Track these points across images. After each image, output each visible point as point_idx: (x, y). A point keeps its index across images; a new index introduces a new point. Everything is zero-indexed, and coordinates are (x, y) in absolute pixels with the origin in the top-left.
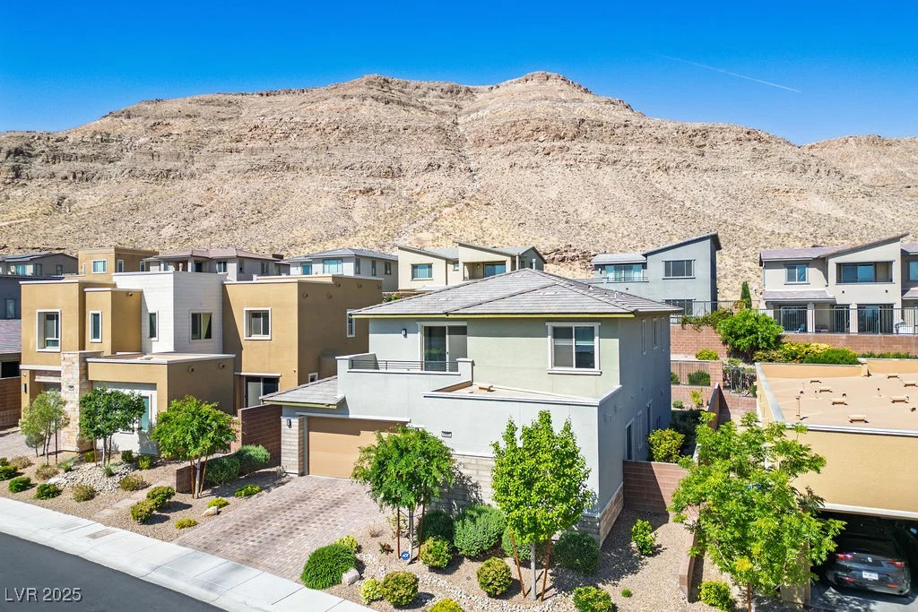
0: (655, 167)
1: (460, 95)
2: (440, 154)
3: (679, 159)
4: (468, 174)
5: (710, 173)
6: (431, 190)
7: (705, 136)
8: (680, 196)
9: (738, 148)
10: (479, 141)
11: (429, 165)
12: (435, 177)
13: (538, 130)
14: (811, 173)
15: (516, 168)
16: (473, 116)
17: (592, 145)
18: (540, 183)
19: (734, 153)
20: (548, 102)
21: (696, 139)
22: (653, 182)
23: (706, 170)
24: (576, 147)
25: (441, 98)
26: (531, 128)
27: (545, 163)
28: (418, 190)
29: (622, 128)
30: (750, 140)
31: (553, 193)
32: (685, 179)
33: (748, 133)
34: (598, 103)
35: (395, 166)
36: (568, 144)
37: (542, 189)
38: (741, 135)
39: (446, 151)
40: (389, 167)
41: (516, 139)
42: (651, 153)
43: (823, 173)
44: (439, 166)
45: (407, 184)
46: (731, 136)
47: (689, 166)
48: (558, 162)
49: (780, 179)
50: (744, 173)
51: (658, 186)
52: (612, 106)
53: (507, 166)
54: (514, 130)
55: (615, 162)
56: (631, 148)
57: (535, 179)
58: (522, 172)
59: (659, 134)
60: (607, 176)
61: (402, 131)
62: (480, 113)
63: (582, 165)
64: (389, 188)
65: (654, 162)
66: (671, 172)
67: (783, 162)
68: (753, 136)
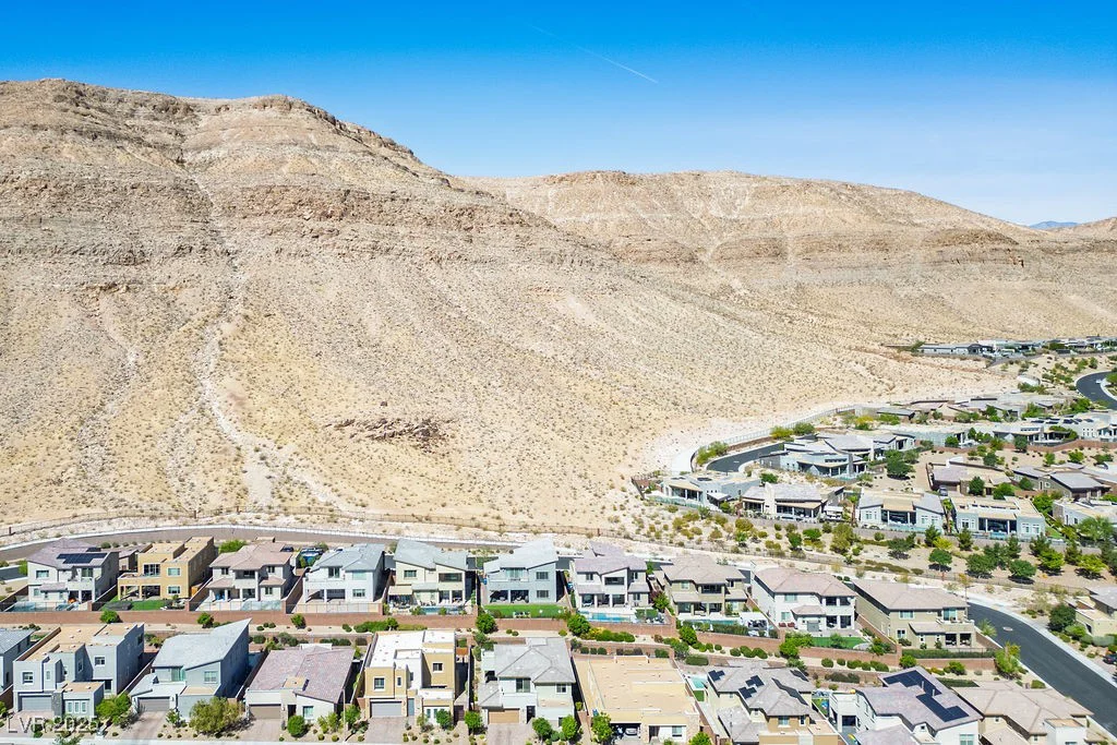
0: (428, 257)
1: (177, 115)
2: (188, 230)
3: (450, 249)
4: (226, 258)
5: (479, 265)
6: (189, 285)
7: (471, 216)
8: (455, 297)
9: (502, 232)
10: (229, 210)
11: (179, 248)
12: (191, 264)
13: (299, 203)
14: (567, 264)
15: (284, 255)
16: (205, 154)
17: (363, 227)
18: (315, 279)
19: (500, 240)
20: (297, 148)
21: (464, 218)
22: (428, 276)
23: (476, 262)
24: (347, 228)
25: (156, 119)
26: (292, 200)
27: (315, 251)
28: (171, 284)
29: (389, 203)
30: (513, 223)
31: (330, 293)
32: (457, 274)
33: (511, 215)
34: (355, 153)
35: (137, 249)
36: (337, 225)
37: (318, 287)
38: (505, 218)
39: (194, 225)
40: (131, 251)
41: (276, 213)
42: (423, 241)
43: (576, 265)
44: (191, 249)
45: (159, 273)
46: (495, 217)
47: (460, 257)
48: (329, 250)
49: (540, 274)
50: (511, 265)
51: (433, 282)
52: (370, 158)
53: (272, 250)
54: (270, 198)
55: (388, 250)
56: (401, 230)
57: (308, 273)
58: (291, 261)
59: (427, 211)
60: (382, 268)
61: (130, 191)
62: (214, 152)
63: (355, 254)
64: (135, 281)
65: (427, 251)
66: (443, 265)
67: (543, 252)
68: (515, 219)
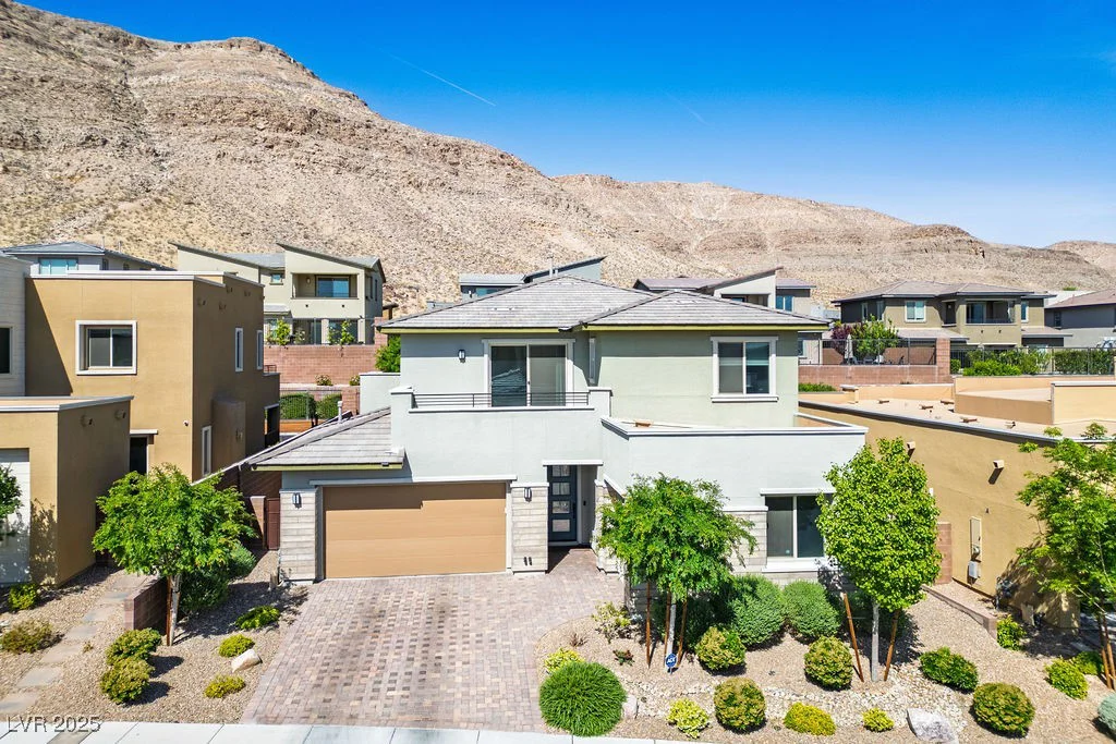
0: (405, 181)
1: (128, 47)
2: (105, 124)
3: (432, 176)
4: (152, 159)
5: (466, 196)
6: (94, 174)
7: (458, 152)
8: (436, 218)
9: (492, 171)
10: (167, 116)
11: (88, 138)
12: (100, 156)
13: (254, 113)
14: (562, 208)
15: (227, 160)
16: (153, 79)
17: (328, 144)
18: (262, 183)
19: (489, 177)
20: (263, 79)
21: (449, 155)
22: (405, 197)
23: (461, 192)
24: (308, 143)
25: (99, 46)
26: (245, 110)
27: (267, 159)
28: (70, 172)
29: (363, 129)
30: (503, 164)
31: (281, 198)
32: (439, 200)
33: (502, 156)
34: (330, 92)
35: (29, 133)
36: (298, 138)
37: (265, 191)
38: (495, 158)
39: (115, 122)
40: (18, 133)
41: (223, 121)
42: (400, 165)
43: (572, 209)
44: (105, 142)
45: (52, 162)
46: (485, 157)
47: (443, 184)
48: (285, 160)
49: (535, 211)
50: (501, 199)
51: (409, 203)
52: (347, 99)
53: (213, 154)
54: (219, 108)
55: (358, 168)
56: (376, 154)
57: (255, 177)
58: (235, 165)
59: (408, 142)
60: (349, 185)
61: (37, 83)
62: (164, 78)
63: (317, 167)
64: (18, 163)
65: (404, 175)
66: (424, 190)
67: (536, 193)
68: (506, 161)
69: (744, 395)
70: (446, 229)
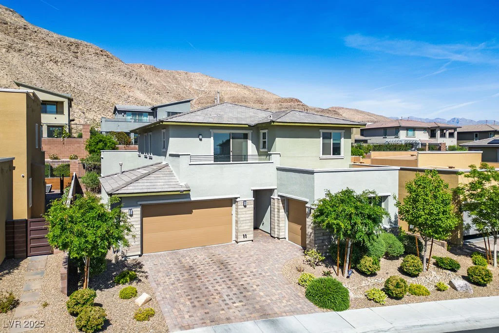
0: (48, 59)
3: (63, 57)
5: (83, 69)
7: (77, 47)
8: (67, 79)
9: (97, 58)
14: (133, 79)
19: (95, 61)
21: (73, 48)
22: (48, 68)
23: (80, 67)
29: (22, 30)
30: (103, 55)
32: (68, 70)
33: (101, 51)
38: (98, 52)
42: (45, 51)
43: (138, 80)
46: (92, 50)
47: (70, 62)
49: (121, 80)
50: (102, 72)
51: (51, 70)
52: (11, 13)
55: (20, 50)
56: (31, 44)
59: (49, 39)
60: (15, 58)
65: (47, 56)
66: (59, 64)
67: (120, 71)
68: (104, 54)
69: (332, 156)
70: (73, 85)
